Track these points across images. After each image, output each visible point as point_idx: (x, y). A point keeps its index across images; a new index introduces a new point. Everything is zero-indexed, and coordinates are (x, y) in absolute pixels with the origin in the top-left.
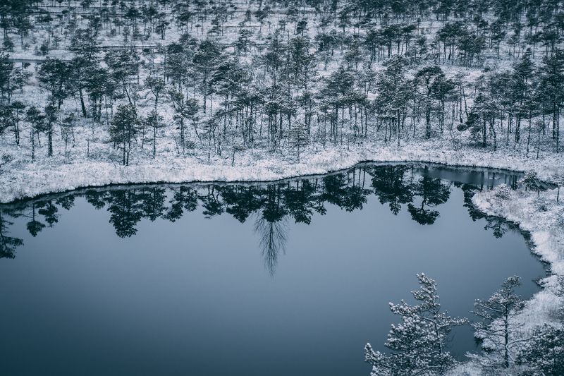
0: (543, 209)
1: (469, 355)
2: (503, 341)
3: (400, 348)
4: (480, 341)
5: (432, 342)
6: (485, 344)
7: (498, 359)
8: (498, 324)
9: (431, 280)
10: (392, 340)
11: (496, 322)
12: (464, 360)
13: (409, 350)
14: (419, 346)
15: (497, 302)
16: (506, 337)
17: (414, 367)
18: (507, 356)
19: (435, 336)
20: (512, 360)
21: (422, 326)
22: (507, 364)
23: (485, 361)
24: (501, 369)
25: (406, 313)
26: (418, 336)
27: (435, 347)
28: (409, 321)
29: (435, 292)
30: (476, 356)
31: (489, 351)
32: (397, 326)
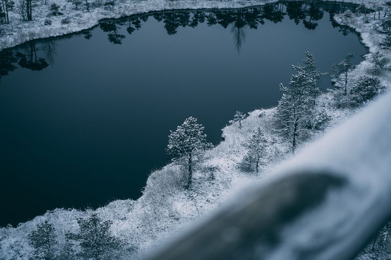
0: (367, 22)
1: (328, 89)
2: (345, 84)
3: (296, 86)
4: (334, 83)
5: (311, 83)
6: (336, 85)
7: (342, 91)
8: (342, 76)
9: (312, 55)
10: (292, 82)
11: (342, 75)
12: (326, 92)
13: (300, 86)
14: (305, 85)
15: (342, 65)
16: (346, 81)
17: (302, 94)
18: (346, 90)
19: (312, 81)
20: (348, 92)
21: (306, 75)
22: (346, 94)
23: (336, 92)
24: (343, 96)
25: (299, 70)
26: (304, 80)
27: (312, 85)
28: (300, 73)
29: (313, 60)
30: (331, 90)
31: (338, 88)
32: (295, 75)
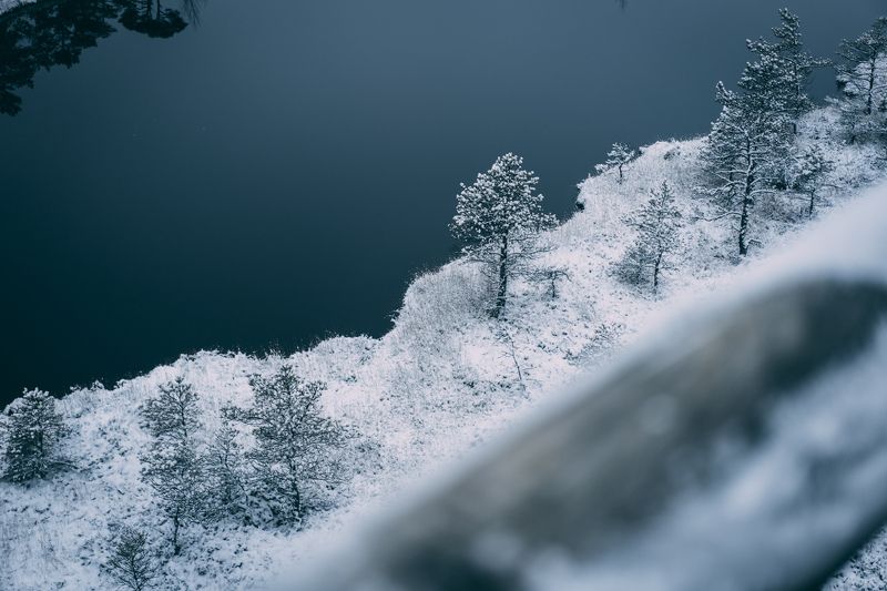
1: (828, 99)
2: (868, 86)
3: (754, 88)
4: (843, 84)
5: (790, 83)
6: (847, 89)
7: (860, 105)
8: (864, 68)
9: (794, 17)
10: (746, 79)
11: (862, 65)
12: (823, 104)
13: (763, 91)
14: (775, 86)
15: (864, 43)
16: (871, 82)
17: (769, 109)
18: (870, 102)
19: (793, 77)
20: (875, 106)
21: (780, 65)
22: (869, 111)
23: (845, 106)
24: (863, 116)
25: (764, 51)
26: (774, 76)
27: (793, 88)
28: (766, 59)
29: (798, 30)
30: (836, 101)
31: (852, 96)
32: (753, 64)
